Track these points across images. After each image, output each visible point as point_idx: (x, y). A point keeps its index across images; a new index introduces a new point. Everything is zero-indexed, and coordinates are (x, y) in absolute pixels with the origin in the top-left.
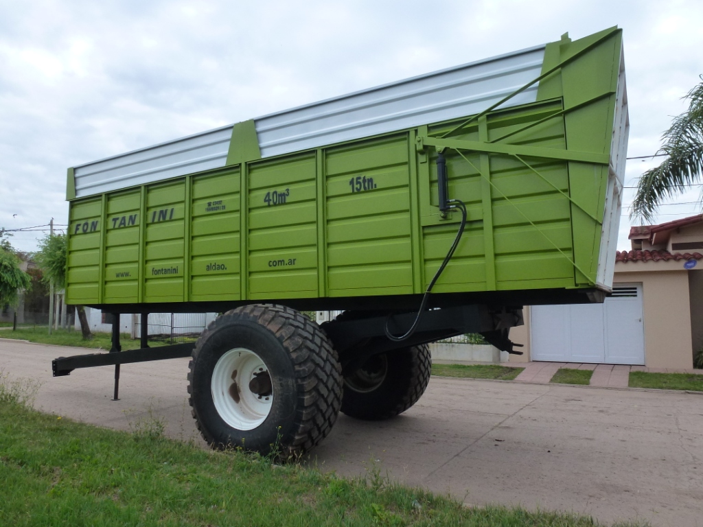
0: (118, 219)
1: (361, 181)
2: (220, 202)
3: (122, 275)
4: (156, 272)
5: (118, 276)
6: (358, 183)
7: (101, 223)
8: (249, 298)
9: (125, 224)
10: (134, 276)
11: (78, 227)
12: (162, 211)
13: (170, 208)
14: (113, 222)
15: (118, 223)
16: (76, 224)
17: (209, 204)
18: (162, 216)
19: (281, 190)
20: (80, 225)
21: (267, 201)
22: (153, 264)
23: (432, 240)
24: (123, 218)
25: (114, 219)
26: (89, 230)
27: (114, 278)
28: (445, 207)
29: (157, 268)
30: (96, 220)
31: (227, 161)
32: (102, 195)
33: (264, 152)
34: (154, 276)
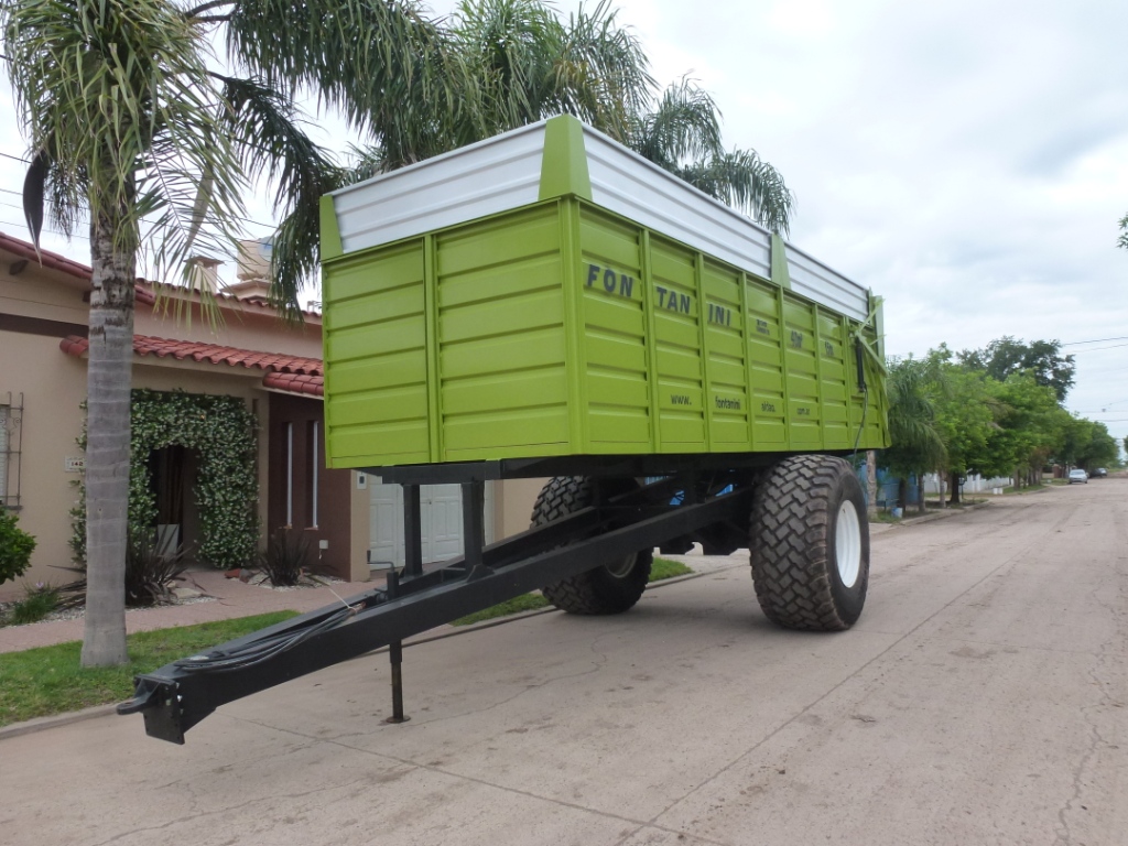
0: (665, 291)
2: (765, 324)
3: (680, 401)
4: (721, 403)
5: (674, 401)
6: (828, 347)
7: (641, 286)
8: (794, 448)
9: (675, 305)
10: (696, 405)
11: (595, 273)
12: (718, 308)
13: (726, 308)
14: (657, 295)
15: (666, 298)
16: (587, 262)
17: (758, 322)
18: (719, 316)
19: (798, 332)
20: (597, 269)
21: (793, 340)
22: (715, 390)
23: (854, 408)
24: (673, 295)
25: (660, 290)
26: (617, 290)
27: (669, 405)
28: (861, 384)
29: (721, 398)
30: (629, 275)
31: (770, 275)
32: (643, 230)
33: (792, 283)
34: (719, 410)
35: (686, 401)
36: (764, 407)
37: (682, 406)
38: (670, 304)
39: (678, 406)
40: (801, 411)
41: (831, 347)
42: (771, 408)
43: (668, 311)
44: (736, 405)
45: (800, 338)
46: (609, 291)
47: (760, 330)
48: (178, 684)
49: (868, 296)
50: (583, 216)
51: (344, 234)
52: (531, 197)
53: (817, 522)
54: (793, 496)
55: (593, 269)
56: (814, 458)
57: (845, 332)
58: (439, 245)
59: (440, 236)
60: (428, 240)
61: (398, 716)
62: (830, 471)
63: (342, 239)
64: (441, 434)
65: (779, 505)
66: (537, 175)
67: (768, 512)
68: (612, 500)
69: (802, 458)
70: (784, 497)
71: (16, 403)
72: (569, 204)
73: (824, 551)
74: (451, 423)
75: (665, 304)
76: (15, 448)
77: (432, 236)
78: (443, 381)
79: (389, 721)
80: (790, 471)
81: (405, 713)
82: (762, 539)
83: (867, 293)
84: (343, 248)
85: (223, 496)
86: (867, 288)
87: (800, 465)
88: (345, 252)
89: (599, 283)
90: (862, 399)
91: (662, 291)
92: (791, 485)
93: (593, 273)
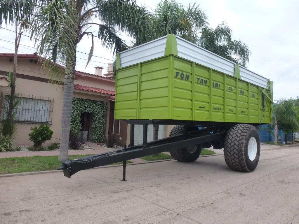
0: (199, 79)
2: (231, 88)
3: (202, 107)
4: (215, 108)
5: (200, 107)
7: (192, 77)
8: (238, 122)
9: (202, 82)
10: (207, 109)
11: (178, 74)
12: (216, 84)
13: (219, 83)
14: (197, 80)
15: (200, 81)
16: (176, 71)
17: (229, 87)
18: (216, 86)
19: (243, 90)
20: (179, 73)
21: (241, 92)
22: (213, 105)
23: (261, 112)
24: (202, 80)
25: (197, 78)
26: (184, 78)
27: (199, 108)
28: (263, 105)
29: (215, 107)
30: (188, 74)
31: (234, 75)
32: (193, 63)
33: (241, 77)
34: (214, 110)
35: (204, 107)
36: (229, 110)
37: (203, 109)
38: (201, 82)
39: (201, 109)
40: (242, 112)
41: (254, 95)
42: (232, 111)
43: (200, 84)
44: (221, 109)
45: (243, 92)
46: (182, 78)
47: (229, 89)
48: (70, 165)
49: (268, 81)
50: (175, 59)
51: (122, 63)
52: (162, 55)
53: (242, 142)
54: (236, 135)
55: (177, 73)
56: (244, 125)
57: (259, 91)
58: (142, 66)
59: (142, 64)
60: (139, 65)
61: (124, 180)
62: (248, 129)
63: (121, 64)
64: (140, 112)
65: (232, 137)
66: (164, 49)
67: (229, 138)
68: (189, 133)
69: (241, 124)
70: (234, 135)
71: (52, 100)
72: (171, 56)
73: (243, 150)
74: (142, 110)
75: (199, 82)
76: (51, 111)
77: (140, 64)
78: (141, 100)
79: (122, 180)
80: (237, 128)
81: (126, 179)
82: (227, 146)
83: (268, 80)
84: (121, 66)
85: (98, 125)
86: (268, 79)
87: (240, 126)
88: (121, 67)
89: (179, 76)
90: (264, 110)
91: (198, 79)
92: (236, 132)
93: (177, 74)
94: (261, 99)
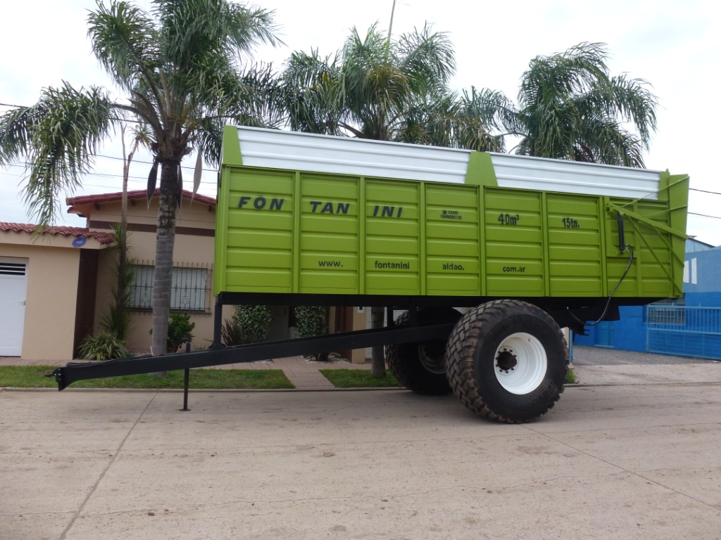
0: (320, 203)
1: (570, 221)
2: (456, 213)
3: (330, 264)
4: (379, 265)
5: (322, 264)
6: (568, 222)
7: (292, 203)
8: (489, 295)
9: (331, 210)
10: (350, 266)
11: (245, 201)
12: (387, 208)
13: (397, 206)
14: (311, 206)
15: (319, 208)
16: (238, 195)
17: (445, 212)
18: (387, 213)
19: (512, 214)
20: (249, 198)
21: (501, 220)
22: (373, 257)
23: (612, 266)
24: (330, 205)
25: (312, 203)
26: (267, 206)
27: (318, 267)
28: (621, 245)
29: (381, 262)
30: (280, 198)
31: (467, 181)
32: (294, 173)
33: (499, 181)
34: (378, 269)
35: (337, 264)
36: (445, 267)
37: (333, 267)
38: (325, 210)
39: (326, 267)
40: (509, 269)
41: (576, 222)
42: (459, 267)
43: (321, 214)
44: (407, 266)
45: (515, 219)
46: (259, 208)
47: (443, 217)
49: (660, 177)
55: (243, 199)
57: (602, 208)
61: (185, 408)
67: (453, 336)
71: (209, 268)
76: (208, 287)
83: (660, 174)
89: (250, 204)
91: (316, 204)
93: (243, 201)
94: (613, 231)
